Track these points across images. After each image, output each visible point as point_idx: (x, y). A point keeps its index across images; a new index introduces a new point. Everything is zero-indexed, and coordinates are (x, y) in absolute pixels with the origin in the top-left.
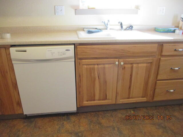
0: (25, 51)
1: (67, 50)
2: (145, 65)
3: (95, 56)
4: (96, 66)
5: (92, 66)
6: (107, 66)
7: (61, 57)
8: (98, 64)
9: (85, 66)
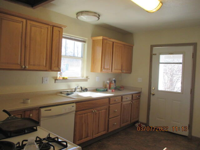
0: (50, 110)
1: (73, 106)
2: (104, 110)
3: (83, 109)
4: (84, 115)
5: (82, 115)
6: (89, 114)
7: (69, 111)
8: (84, 114)
9: (79, 116)
